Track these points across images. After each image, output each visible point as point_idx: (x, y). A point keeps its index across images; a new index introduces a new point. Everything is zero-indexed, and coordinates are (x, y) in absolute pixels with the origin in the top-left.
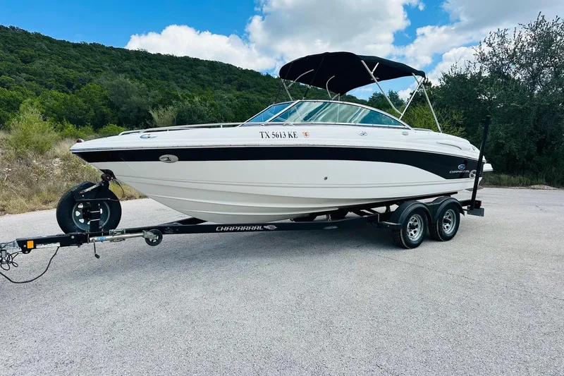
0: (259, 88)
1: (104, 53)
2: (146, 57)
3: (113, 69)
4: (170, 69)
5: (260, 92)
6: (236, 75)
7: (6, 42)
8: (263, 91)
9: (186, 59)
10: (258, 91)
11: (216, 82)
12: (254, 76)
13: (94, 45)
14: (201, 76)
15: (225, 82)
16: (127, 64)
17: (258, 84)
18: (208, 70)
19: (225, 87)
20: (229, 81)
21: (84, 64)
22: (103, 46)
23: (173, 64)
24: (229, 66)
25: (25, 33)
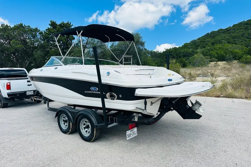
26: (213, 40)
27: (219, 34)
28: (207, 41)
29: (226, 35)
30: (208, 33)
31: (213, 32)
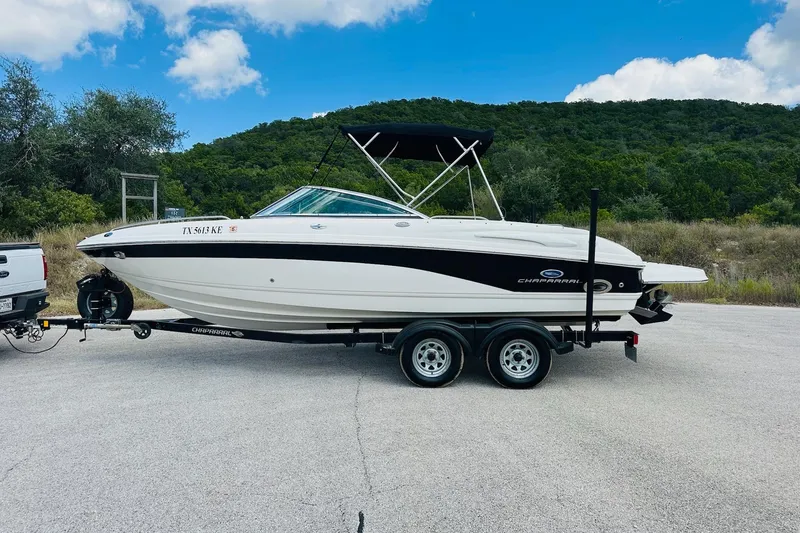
0: (775, 132)
1: (534, 112)
2: (589, 109)
3: (540, 132)
4: (622, 122)
5: (777, 139)
6: (733, 115)
7: (424, 117)
8: (783, 137)
9: (651, 103)
10: (772, 137)
11: (695, 130)
12: (769, 114)
13: (523, 104)
14: (671, 125)
15: (712, 130)
16: (560, 123)
17: (776, 126)
18: (684, 115)
19: (710, 138)
20: (720, 127)
21: (504, 131)
22: (535, 103)
23: (627, 114)
24: (724, 104)
25: (447, 102)
26: (284, 148)
27: (296, 131)
28: (269, 147)
29: (315, 139)
30: (265, 124)
31: (278, 125)
